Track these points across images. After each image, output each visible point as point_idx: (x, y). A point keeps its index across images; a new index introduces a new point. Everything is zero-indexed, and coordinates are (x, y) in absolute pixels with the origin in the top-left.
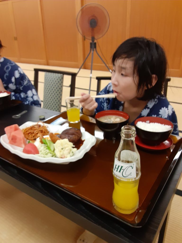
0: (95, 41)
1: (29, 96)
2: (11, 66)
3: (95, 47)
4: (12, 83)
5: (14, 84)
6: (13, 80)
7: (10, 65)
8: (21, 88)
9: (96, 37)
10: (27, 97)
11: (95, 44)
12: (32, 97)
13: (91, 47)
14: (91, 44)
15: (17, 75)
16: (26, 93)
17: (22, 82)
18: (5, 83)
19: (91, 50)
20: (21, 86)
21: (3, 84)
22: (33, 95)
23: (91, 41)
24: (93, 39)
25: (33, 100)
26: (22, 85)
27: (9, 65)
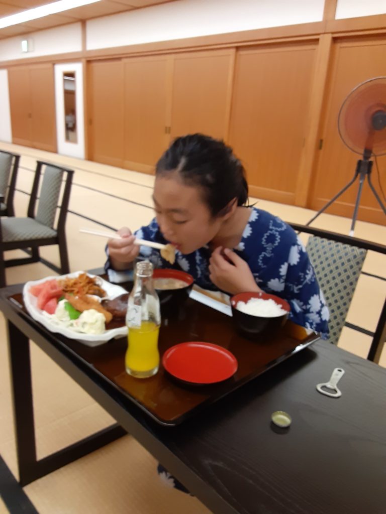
0: (372, 159)
1: (311, 310)
2: (281, 233)
3: (369, 172)
4: (279, 277)
5: (282, 280)
6: (284, 270)
7: (277, 231)
8: (296, 290)
9: (374, 150)
10: (307, 311)
11: (371, 164)
12: (319, 313)
13: (358, 171)
14: (360, 163)
15: (294, 258)
16: (306, 302)
17: (302, 274)
18: (260, 277)
19: (356, 176)
20: (297, 286)
21: (255, 277)
22: (322, 306)
23: (361, 158)
24: (368, 152)
25: (321, 320)
26: (300, 283)
27: (274, 230)
